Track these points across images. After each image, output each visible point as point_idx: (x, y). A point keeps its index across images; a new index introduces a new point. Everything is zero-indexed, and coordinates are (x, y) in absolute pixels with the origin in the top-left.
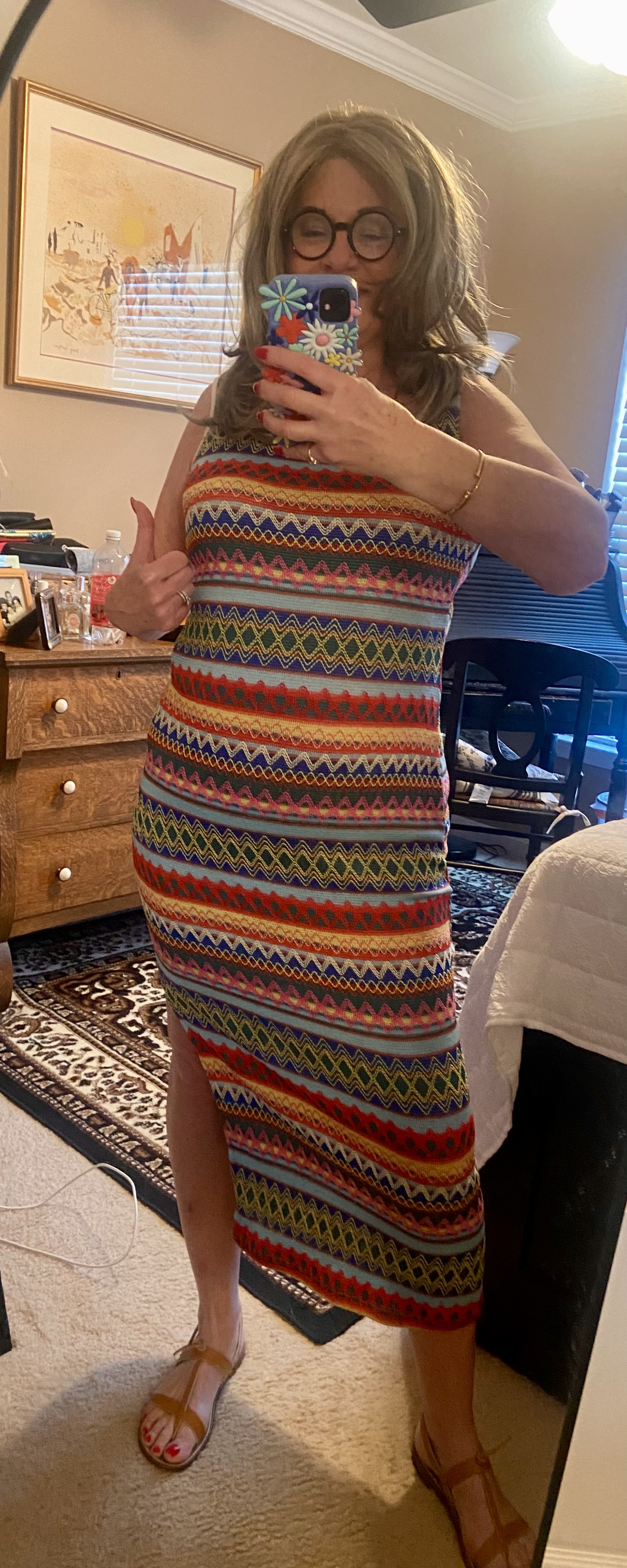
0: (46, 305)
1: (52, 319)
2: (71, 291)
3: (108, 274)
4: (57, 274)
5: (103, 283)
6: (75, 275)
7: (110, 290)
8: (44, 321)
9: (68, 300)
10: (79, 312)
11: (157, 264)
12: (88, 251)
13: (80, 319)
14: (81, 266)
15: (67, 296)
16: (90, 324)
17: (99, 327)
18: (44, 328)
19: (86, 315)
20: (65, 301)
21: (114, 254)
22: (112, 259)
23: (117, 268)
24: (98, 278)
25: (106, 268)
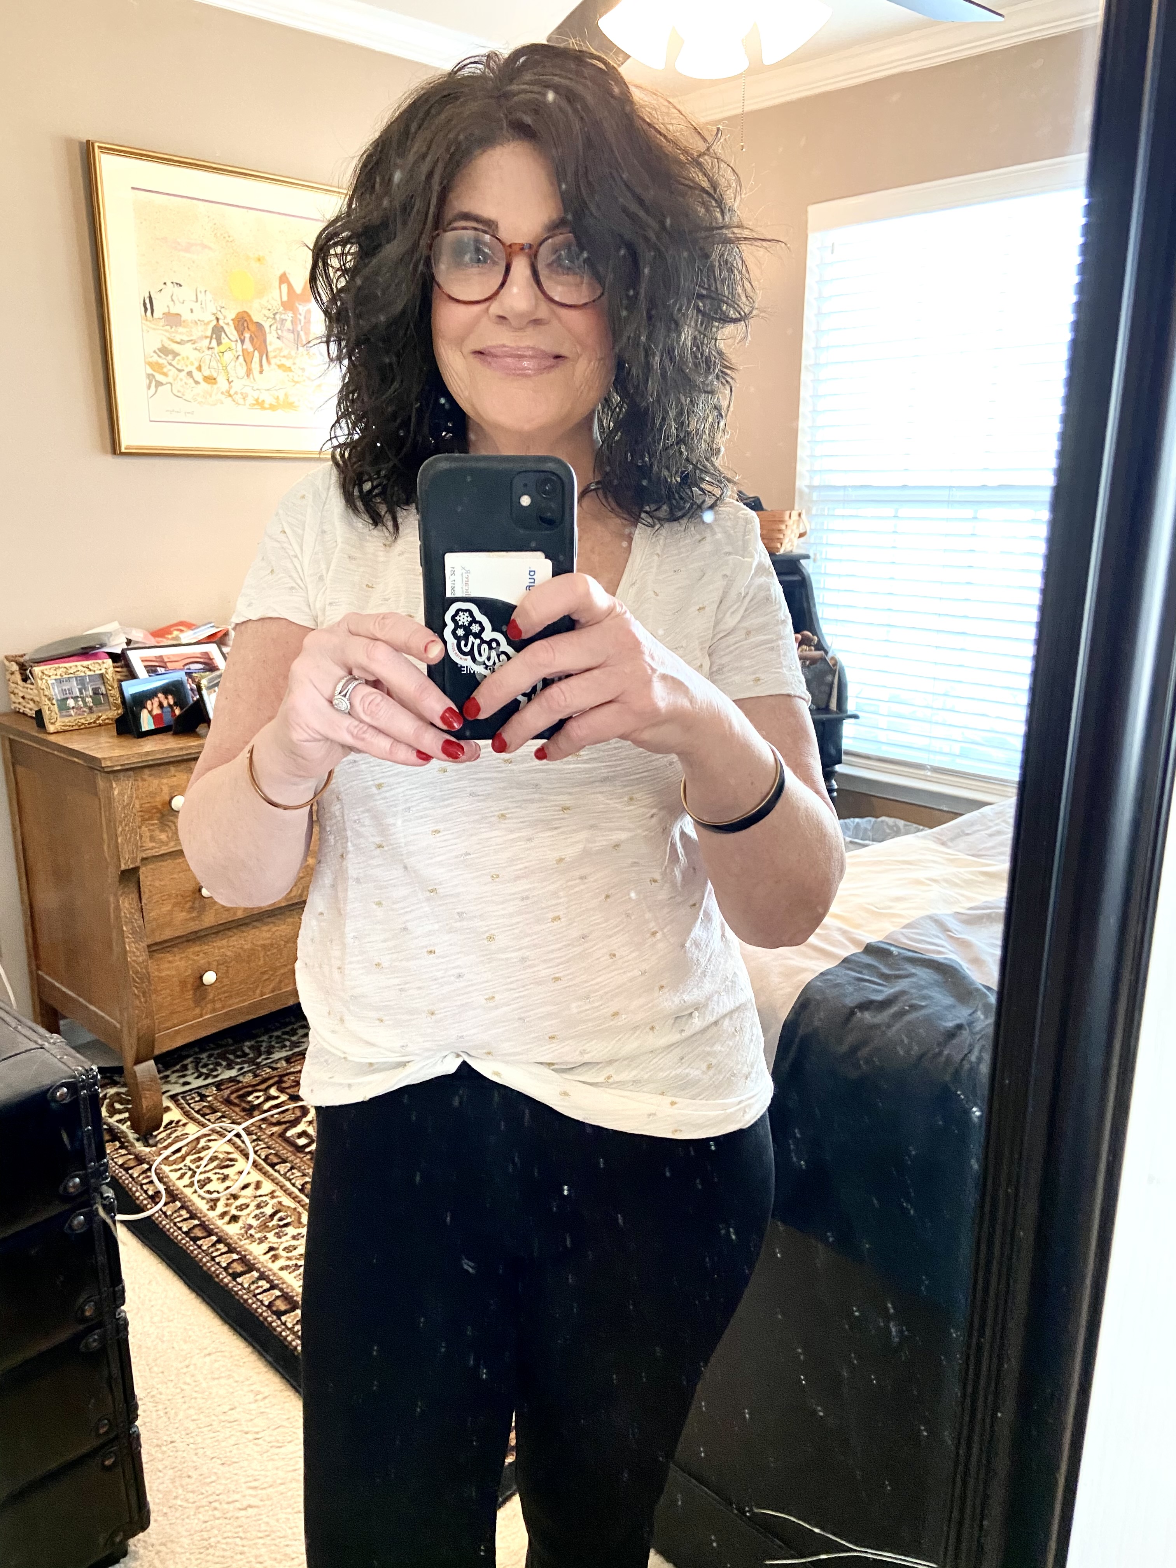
0: (150, 371)
1: (159, 384)
2: (176, 354)
3: (218, 332)
4: (158, 336)
5: (214, 342)
6: (178, 337)
7: (222, 348)
8: (149, 387)
9: (174, 363)
10: (190, 374)
11: (274, 315)
12: (192, 311)
13: (191, 380)
14: (184, 327)
15: (174, 359)
16: (204, 385)
17: (215, 386)
18: (150, 395)
19: (198, 376)
20: (170, 364)
21: (223, 310)
22: (220, 316)
23: (228, 324)
24: (206, 337)
25: (215, 326)
